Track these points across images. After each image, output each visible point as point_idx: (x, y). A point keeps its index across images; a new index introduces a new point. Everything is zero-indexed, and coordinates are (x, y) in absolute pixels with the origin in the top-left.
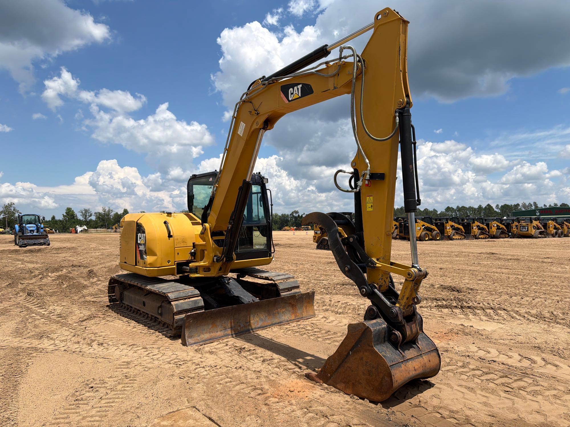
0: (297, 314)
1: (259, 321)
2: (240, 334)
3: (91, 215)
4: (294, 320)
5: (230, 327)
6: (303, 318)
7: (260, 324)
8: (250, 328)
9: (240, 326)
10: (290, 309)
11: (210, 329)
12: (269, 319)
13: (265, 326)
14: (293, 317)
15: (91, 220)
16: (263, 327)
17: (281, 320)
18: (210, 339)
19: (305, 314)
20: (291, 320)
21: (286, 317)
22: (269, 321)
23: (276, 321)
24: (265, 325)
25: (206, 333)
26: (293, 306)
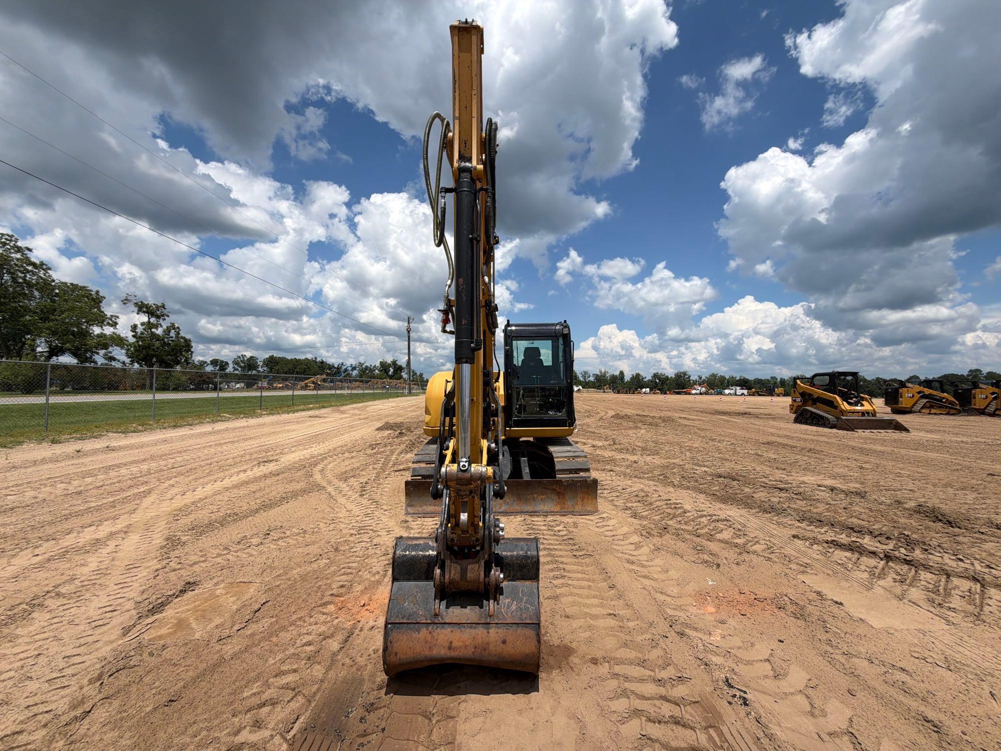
0: (565, 506)
1: (503, 504)
3: (589, 377)
4: (558, 512)
6: (573, 512)
10: (555, 497)
12: (518, 504)
13: (512, 513)
14: (557, 509)
15: (590, 381)
17: (537, 509)
19: (578, 508)
21: (545, 507)
22: (517, 508)
26: (559, 494)
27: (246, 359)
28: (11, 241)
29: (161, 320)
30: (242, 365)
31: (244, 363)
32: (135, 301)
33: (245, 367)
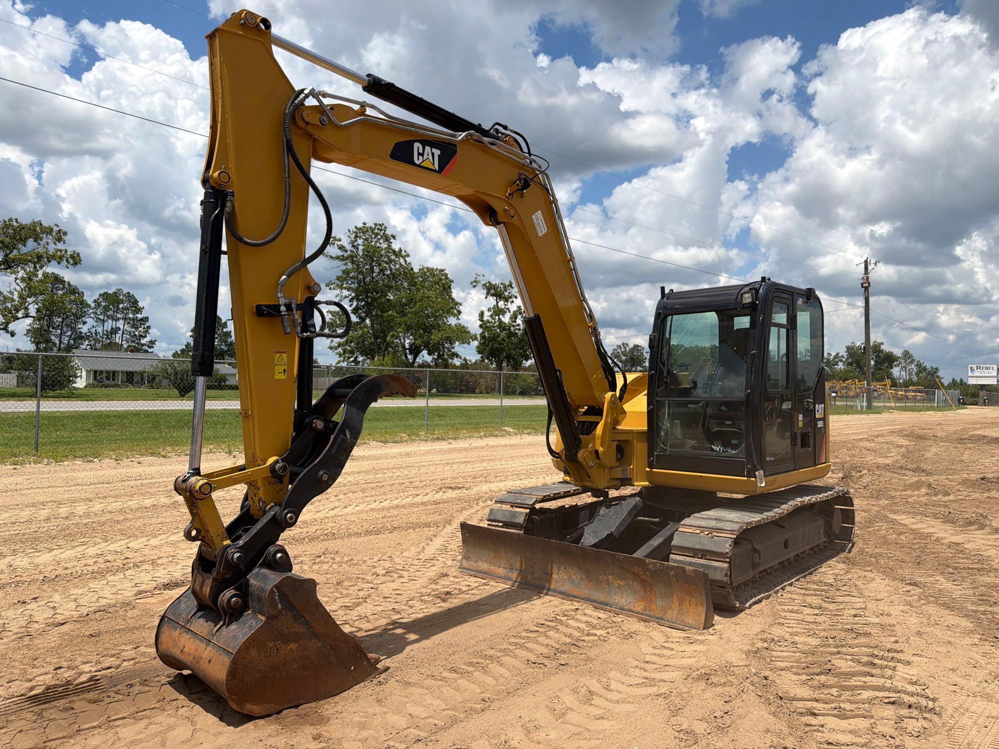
0: (653, 607)
1: (567, 581)
2: (527, 587)
4: (638, 613)
5: (519, 568)
6: (662, 619)
7: (567, 587)
8: (547, 586)
9: (533, 574)
10: (636, 586)
11: (492, 558)
12: (586, 585)
13: (573, 596)
14: (639, 607)
16: (569, 595)
18: (486, 573)
19: (671, 614)
20: (631, 611)
21: (623, 600)
22: (584, 591)
23: (599, 596)
24: (575, 594)
25: (486, 562)
26: (643, 582)
27: (628, 349)
28: (381, 230)
29: (509, 303)
30: (624, 358)
31: (625, 355)
32: (483, 282)
33: (626, 361)
